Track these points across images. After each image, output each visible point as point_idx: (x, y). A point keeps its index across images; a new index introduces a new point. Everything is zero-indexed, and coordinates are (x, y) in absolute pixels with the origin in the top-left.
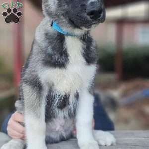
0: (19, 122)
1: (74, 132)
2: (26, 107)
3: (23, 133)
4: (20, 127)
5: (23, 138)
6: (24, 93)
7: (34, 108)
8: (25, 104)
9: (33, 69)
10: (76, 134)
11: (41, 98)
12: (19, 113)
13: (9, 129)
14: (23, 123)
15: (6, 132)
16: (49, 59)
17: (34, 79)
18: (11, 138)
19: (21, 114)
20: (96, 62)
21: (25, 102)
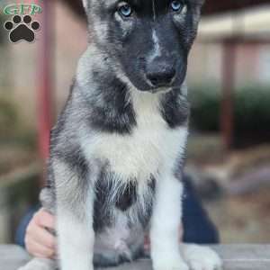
0: (47, 228)
1: (146, 247)
2: (59, 202)
3: (54, 247)
4: (47, 236)
5: (53, 257)
6: (56, 177)
7: (74, 203)
8: (57, 197)
9: (72, 134)
10: (149, 250)
11: (86, 187)
12: (46, 211)
13: (27, 239)
14: (53, 229)
15: (23, 245)
16: (100, 118)
17: (74, 151)
18: (32, 256)
19: (50, 213)
20: (187, 123)
21: (57, 193)
